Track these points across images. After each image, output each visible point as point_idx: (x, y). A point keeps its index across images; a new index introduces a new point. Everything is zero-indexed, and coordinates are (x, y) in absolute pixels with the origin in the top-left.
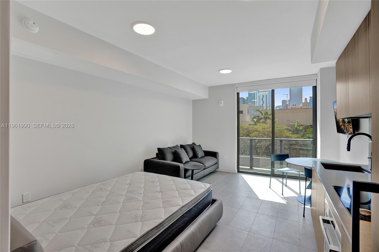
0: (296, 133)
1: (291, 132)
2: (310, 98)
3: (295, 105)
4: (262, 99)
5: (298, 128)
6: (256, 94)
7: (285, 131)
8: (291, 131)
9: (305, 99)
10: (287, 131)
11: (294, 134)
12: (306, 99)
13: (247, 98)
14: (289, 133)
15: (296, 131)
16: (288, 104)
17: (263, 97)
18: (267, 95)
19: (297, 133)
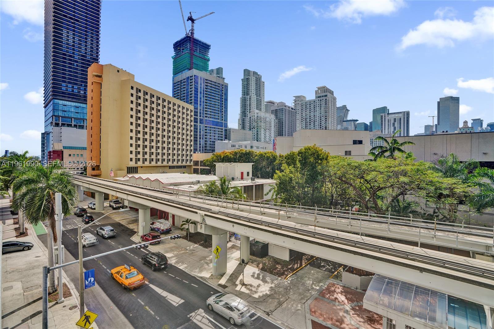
0: (450, 175)
1: (440, 174)
2: (472, 121)
3: (447, 131)
4: (394, 124)
5: (455, 166)
6: (384, 117)
7: (429, 171)
8: (441, 171)
9: (464, 122)
10: (432, 171)
11: (447, 177)
12: (466, 122)
13: (371, 123)
14: (437, 175)
15: (450, 172)
16: (434, 130)
17: (394, 122)
18: (400, 118)
19: (452, 176)
